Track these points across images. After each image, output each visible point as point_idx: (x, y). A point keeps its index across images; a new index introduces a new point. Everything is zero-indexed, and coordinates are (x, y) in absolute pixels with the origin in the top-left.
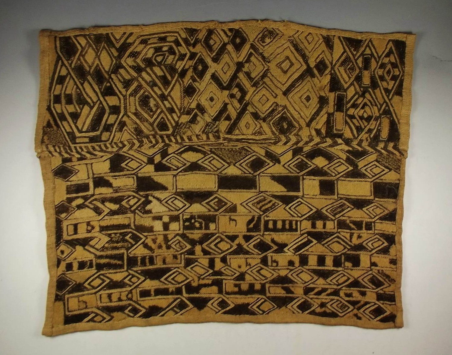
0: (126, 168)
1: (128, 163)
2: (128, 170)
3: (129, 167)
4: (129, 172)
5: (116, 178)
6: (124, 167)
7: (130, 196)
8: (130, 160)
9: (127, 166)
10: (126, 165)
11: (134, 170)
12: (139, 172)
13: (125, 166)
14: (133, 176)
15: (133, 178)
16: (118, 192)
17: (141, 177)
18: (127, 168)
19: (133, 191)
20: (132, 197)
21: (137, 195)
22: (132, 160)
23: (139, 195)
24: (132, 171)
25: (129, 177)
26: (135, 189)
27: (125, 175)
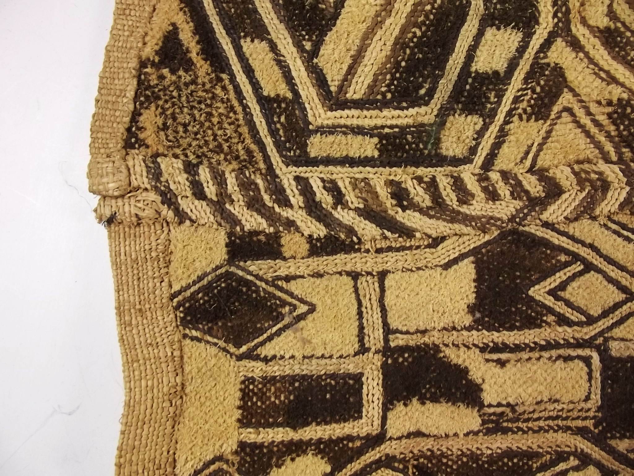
0: (550, 311)
1: (563, 286)
2: (562, 320)
3: (568, 304)
4: (568, 333)
5: (504, 356)
6: (544, 306)
7: (561, 457)
8: (578, 267)
9: (558, 298)
11: (591, 320)
13: (549, 301)
14: (586, 352)
15: (587, 361)
16: (505, 431)
18: (560, 307)
20: (573, 462)
22: (589, 267)
23: (612, 451)
24: (580, 324)
25: (568, 359)
26: (589, 424)
27: (549, 346)
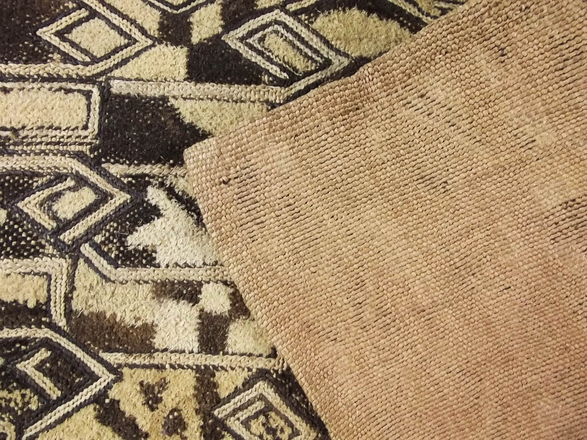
0: (57, 49)
1: (69, 29)
2: (67, 58)
3: (73, 44)
4: (71, 69)
5: (8, 85)
6: (50, 44)
7: (60, 178)
8: (84, 13)
9: (64, 40)
10: (60, 34)
11: (95, 60)
12: (117, 73)
13: (56, 41)
14: (88, 87)
15: (88, 95)
16: (11, 154)
17: (121, 97)
18: (65, 47)
19: (79, 156)
20: (70, 183)
21: (94, 177)
22: (93, 14)
23: (106, 175)
24: (86, 64)
25: (68, 91)
26: (86, 149)
27: (51, 79)
